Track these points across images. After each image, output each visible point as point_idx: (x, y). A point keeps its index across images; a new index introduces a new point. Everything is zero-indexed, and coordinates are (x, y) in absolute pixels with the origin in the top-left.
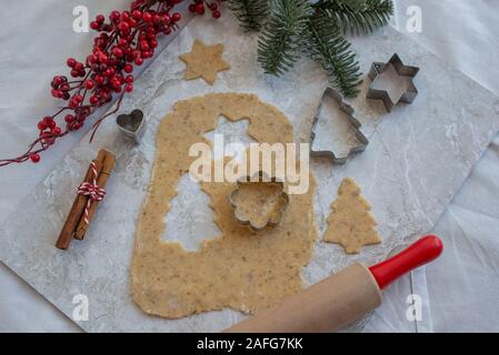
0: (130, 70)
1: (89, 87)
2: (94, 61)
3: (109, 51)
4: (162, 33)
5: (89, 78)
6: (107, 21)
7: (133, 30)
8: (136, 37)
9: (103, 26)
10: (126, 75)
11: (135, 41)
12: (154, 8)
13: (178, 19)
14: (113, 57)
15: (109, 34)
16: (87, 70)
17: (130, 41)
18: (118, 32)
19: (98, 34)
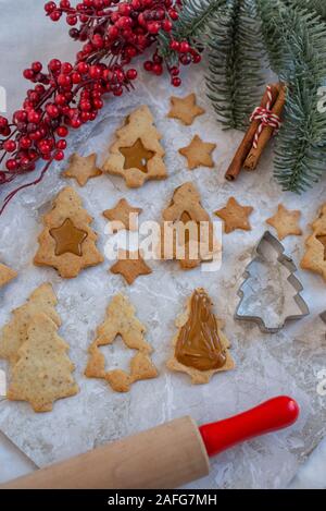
0: (64, 134)
1: (10, 149)
2: (22, 118)
3: (43, 107)
4: (111, 94)
5: (13, 138)
6: (45, 71)
7: (75, 86)
8: (78, 94)
9: (39, 77)
10: (58, 138)
11: (77, 98)
12: (105, 61)
13: (134, 77)
14: (46, 115)
15: (47, 87)
16: (13, 128)
17: (70, 99)
18: (56, 86)
19: (32, 86)
